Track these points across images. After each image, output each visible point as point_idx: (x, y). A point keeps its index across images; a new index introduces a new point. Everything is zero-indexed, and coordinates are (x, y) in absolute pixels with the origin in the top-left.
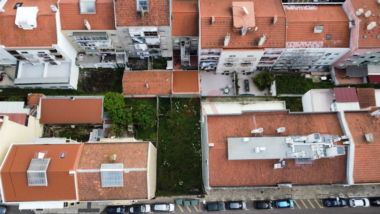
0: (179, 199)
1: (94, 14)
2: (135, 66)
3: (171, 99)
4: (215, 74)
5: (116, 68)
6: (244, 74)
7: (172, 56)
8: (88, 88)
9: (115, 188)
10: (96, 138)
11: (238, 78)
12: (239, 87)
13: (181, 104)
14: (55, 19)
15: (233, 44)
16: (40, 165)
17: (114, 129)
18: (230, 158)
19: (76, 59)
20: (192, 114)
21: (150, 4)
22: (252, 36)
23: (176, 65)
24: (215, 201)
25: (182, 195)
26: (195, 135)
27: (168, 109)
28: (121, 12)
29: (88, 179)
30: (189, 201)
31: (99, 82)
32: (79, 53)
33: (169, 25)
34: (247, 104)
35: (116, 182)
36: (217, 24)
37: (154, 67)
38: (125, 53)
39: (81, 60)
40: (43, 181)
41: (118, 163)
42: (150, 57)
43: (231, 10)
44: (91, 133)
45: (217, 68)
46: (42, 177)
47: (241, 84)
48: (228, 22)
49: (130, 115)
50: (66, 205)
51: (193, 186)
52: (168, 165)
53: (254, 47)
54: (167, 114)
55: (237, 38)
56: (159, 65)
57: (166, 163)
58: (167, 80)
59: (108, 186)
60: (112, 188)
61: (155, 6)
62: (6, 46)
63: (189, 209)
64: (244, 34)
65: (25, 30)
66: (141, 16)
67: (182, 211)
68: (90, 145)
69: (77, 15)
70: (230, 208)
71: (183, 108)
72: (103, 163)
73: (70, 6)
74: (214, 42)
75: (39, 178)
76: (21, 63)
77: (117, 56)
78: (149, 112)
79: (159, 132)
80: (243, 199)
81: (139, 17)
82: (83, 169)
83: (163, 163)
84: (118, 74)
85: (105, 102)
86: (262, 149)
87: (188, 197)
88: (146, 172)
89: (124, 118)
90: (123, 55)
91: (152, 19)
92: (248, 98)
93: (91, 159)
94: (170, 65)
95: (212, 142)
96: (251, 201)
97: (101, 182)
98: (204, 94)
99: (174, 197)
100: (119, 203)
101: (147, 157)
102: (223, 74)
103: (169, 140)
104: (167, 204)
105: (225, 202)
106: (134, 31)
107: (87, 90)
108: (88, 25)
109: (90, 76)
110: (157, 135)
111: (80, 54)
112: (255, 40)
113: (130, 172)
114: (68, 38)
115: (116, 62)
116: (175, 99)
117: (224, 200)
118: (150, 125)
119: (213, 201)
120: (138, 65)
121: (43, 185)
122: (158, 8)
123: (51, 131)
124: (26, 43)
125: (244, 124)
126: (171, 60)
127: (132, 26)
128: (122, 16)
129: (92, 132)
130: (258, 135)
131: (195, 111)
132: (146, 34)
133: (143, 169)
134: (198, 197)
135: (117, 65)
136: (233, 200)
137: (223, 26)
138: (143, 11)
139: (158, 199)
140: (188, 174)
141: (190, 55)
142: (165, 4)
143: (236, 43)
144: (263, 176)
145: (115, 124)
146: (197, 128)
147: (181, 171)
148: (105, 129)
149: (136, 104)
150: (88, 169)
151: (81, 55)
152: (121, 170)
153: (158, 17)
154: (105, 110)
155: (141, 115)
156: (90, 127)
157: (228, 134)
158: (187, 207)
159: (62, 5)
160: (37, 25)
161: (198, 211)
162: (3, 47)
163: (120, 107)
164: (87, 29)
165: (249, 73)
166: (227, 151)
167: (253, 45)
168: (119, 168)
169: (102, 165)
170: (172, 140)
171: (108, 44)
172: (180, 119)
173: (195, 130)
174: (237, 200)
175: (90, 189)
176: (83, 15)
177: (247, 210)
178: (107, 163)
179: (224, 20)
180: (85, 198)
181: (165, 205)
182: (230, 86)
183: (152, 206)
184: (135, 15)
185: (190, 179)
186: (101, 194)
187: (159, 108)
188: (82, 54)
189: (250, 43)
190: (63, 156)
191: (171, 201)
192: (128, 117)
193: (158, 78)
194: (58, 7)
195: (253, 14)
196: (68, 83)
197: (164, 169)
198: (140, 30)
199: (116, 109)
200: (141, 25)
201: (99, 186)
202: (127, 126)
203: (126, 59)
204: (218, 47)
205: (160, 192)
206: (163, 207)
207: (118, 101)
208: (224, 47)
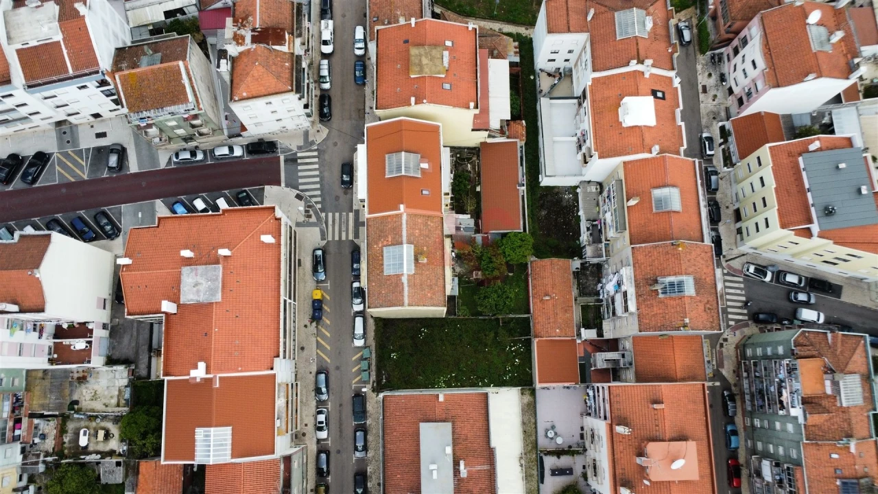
0: (371, 353)
1: (652, 211)
2: (585, 275)
3: (529, 337)
4: (582, 415)
5: (580, 244)
6: (584, 467)
7: (605, 338)
8: (544, 202)
9: (383, 265)
10: (460, 224)
11: (575, 455)
12: (559, 457)
13: (520, 355)
14: (638, 153)
15: (620, 442)
16: (412, 166)
17: (473, 252)
18: (422, 425)
19: (589, 182)
20: (504, 374)
21: (671, 298)
22: (636, 477)
23: (591, 344)
24: (368, 409)
25: (376, 357)
26: (470, 379)
27: (511, 332)
28: (655, 253)
29: (394, 229)
30: (366, 368)
31: (556, 219)
32: (600, 184)
33: (640, 331)
34: (521, 466)
35: (390, 265)
36: (653, 413)
37: (585, 308)
38: (604, 258)
39: (589, 190)
40: (391, 172)
41: (415, 266)
42: (602, 301)
43: (682, 438)
44: (469, 216)
45: (588, 418)
46: (397, 171)
47: (565, 461)
48: (658, 433)
49: (496, 273)
50: (363, 201)
51: (389, 375)
52: (422, 335)
53: (618, 480)
54: (501, 331)
55: (631, 450)
56: (591, 315)
57: (423, 332)
58: (558, 330)
59: (385, 255)
60: (382, 260)
61: (669, 307)
62: (591, 86)
63: (357, 368)
64: (639, 460)
65: (617, 111)
66: (651, 285)
67: (354, 359)
68: (441, 225)
69: (649, 184)
70: (357, 431)
71: (515, 357)
72: (415, 246)
73: (663, 173)
74: (622, 407)
75: (395, 167)
76: (575, 101)
77: (600, 246)
78: (501, 303)
79: (472, 319)
80: (370, 454)
81: (650, 282)
82: (407, 221)
83: (424, 327)
84: (570, 248)
85: (516, 234)
86: (435, 473)
87: (373, 367)
88: (402, 305)
89: (491, 265)
90: (601, 256)
91: (649, 303)
92: (536, 470)
93: (420, 230)
94: (589, 334)
95: (446, 399)
96: (367, 465)
97: (389, 245)
98: (540, 394)
99: (373, 344)
100: (363, 270)
101: (424, 306)
102: (582, 429)
103: (460, 336)
104: (364, 336)
105: (365, 423)
106: (626, 274)
107: (542, 202)
108: (632, 202)
109: (565, 204)
110: (466, 317)
111: (598, 187)
112: (629, 481)
113: (403, 283)
114: (615, 171)
115: (589, 245)
116: (528, 344)
117: (368, 422)
118: (481, 305)
119: (367, 406)
120: (587, 280)
121: (387, 172)
122: (666, 312)
123: (471, 159)
124: (597, 114)
125: (475, 451)
126: (598, 336)
127: (635, 271)
128: (650, 255)
129: (471, 217)
130: (456, 472)
131: (510, 377)
132: (625, 294)
133: (406, 301)
134: (374, 382)
135: (584, 247)
136: (368, 437)
137: (651, 424)
138: (658, 287)
139: (371, 322)
140: (408, 366)
141: (612, 368)
142: (673, 323)
143: (622, 447)
144: (398, 476)
145: (481, 252)
146: (481, 381)
147: (411, 355)
148: (475, 237)
149: (518, 281)
150: (407, 227)
151: (597, 189)
152: (405, 271)
153: (653, 313)
154: (504, 235)
155: (496, 291)
156: (477, 215)
157: (459, 424)
158: (359, 366)
159: (664, 160)
160: (627, 128)
161: (353, 382)
162: (590, 83)
163: (508, 259)
164: (628, 200)
165: (585, 476)
166: (433, 422)
167: (621, 477)
168: (408, 268)
169: (412, 246)
170: (461, 340)
171: (611, 233)
172: (495, 353)
173: (478, 377)
174: (368, 444)
175: (381, 231)
176: (650, 193)
177: (354, 459)
178: (414, 252)
179: (660, 426)
180: (370, 226)
181: (362, 332)
182: (559, 441)
183: (362, 314)
184: (652, 276)
185: (400, 370)
186: (375, 246)
187: (512, 319)
188: (599, 190)
189: (623, 472)
190: (424, 192)
191: (368, 342)
192: (492, 271)
193: (560, 315)
194: (658, 156)
195: (677, 479)
196: (546, 176)
197: (415, 329)
198: (630, 285)
199: (504, 253)
200: (637, 286)
201: (385, 243)
202: (479, 270)
203: (595, 261)
204: (613, 415)
205: (381, 324)
206: (359, 329)
207: (518, 254)
208: (614, 426)
